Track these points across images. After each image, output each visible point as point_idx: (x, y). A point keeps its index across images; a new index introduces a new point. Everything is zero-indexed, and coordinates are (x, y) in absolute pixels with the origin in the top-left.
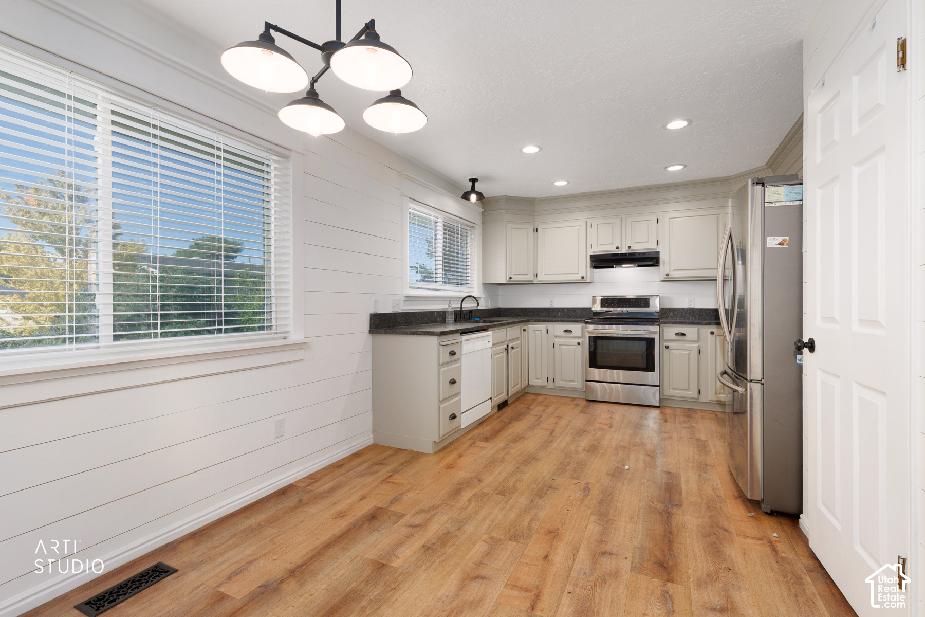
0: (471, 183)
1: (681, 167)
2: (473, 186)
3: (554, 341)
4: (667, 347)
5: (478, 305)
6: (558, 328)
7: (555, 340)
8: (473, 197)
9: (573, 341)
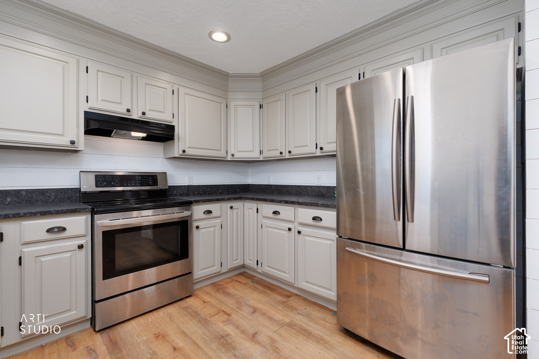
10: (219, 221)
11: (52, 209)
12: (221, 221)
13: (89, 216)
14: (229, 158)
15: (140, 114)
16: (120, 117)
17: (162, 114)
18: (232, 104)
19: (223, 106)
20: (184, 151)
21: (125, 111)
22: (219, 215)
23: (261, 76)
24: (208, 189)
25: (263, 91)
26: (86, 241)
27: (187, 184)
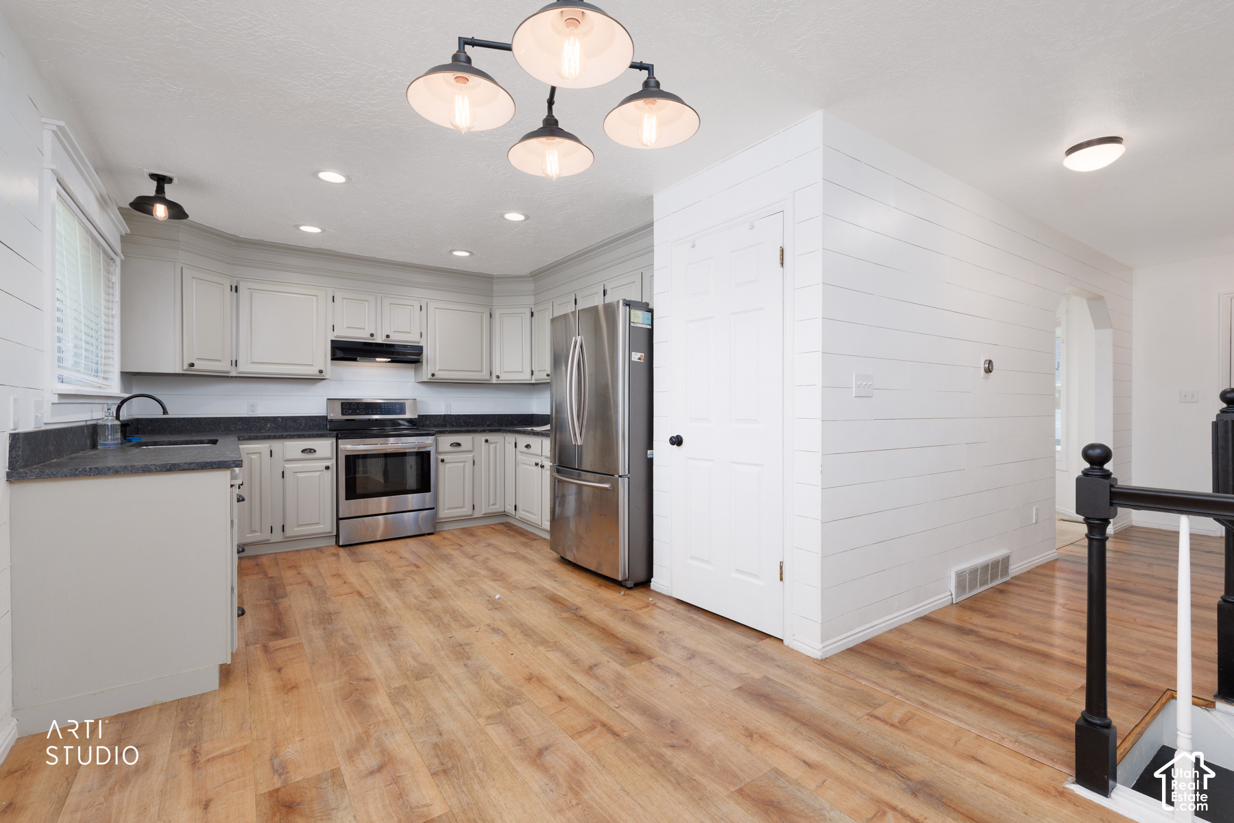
0: (154, 184)
1: (467, 254)
2: (160, 190)
3: (284, 467)
4: (443, 461)
5: (165, 412)
6: (294, 447)
7: (287, 466)
8: (160, 211)
9: (317, 464)
10: (470, 455)
11: (305, 433)
12: (473, 456)
13: (334, 440)
14: (494, 381)
15: (384, 337)
16: (364, 343)
17: (408, 335)
18: (497, 314)
19: (486, 316)
20: (433, 375)
21: (369, 336)
22: (471, 448)
23: (532, 276)
24: (472, 420)
25: (535, 295)
26: (332, 463)
27: (443, 412)
